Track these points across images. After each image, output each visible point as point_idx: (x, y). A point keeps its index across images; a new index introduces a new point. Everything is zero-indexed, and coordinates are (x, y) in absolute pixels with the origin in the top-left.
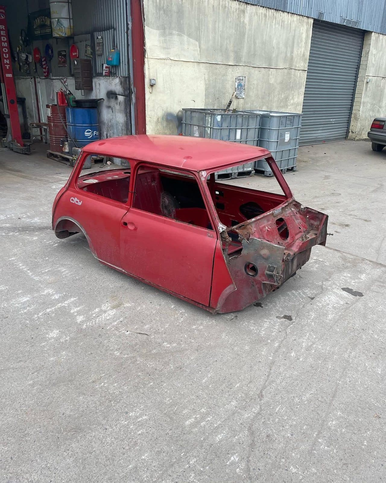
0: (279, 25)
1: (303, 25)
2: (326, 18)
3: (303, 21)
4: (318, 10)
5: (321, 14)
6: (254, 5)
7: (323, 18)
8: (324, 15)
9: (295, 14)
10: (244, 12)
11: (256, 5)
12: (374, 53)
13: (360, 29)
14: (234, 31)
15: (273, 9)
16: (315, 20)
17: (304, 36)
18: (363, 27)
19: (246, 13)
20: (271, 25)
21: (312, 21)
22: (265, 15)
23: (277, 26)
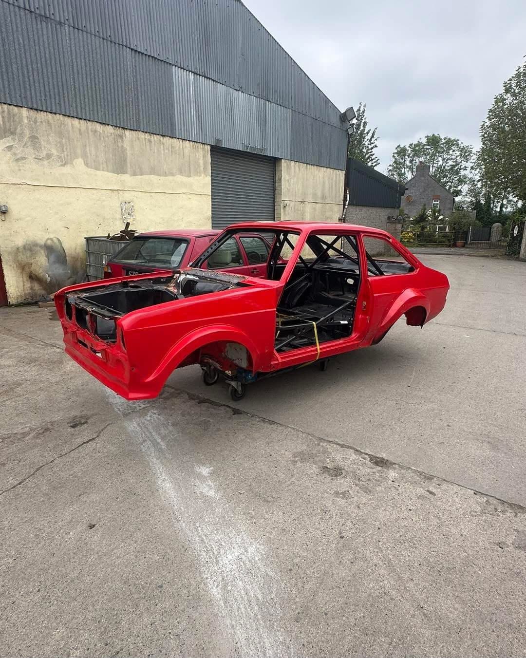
0: (169, 150)
1: (198, 151)
2: (225, 145)
3: (198, 147)
4: (214, 137)
5: (219, 141)
6: (134, 130)
7: (222, 145)
8: (222, 142)
9: (186, 140)
10: (121, 136)
11: (136, 130)
12: (287, 179)
13: (267, 156)
14: (111, 156)
15: (158, 135)
16: (212, 146)
17: (201, 162)
18: (270, 153)
19: (124, 138)
20: (158, 151)
21: (209, 148)
22: (150, 141)
23: (166, 151)
